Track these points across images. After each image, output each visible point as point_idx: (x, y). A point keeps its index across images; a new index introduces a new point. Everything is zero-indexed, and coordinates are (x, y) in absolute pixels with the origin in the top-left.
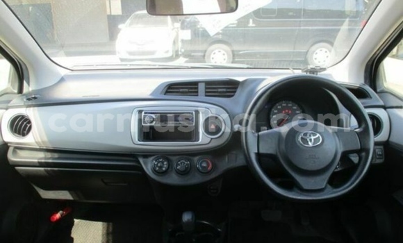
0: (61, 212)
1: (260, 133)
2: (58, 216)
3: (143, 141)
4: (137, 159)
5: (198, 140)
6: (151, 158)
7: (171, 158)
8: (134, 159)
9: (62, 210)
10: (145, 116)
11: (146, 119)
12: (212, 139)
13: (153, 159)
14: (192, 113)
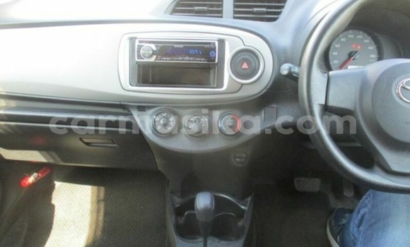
0: (35, 174)
1: (331, 73)
2: (31, 179)
3: (137, 86)
4: (129, 111)
5: (222, 87)
6: (151, 111)
7: (179, 111)
8: (126, 111)
9: (37, 172)
10: (140, 47)
11: (142, 51)
12: (243, 84)
13: (154, 113)
14: (214, 44)
